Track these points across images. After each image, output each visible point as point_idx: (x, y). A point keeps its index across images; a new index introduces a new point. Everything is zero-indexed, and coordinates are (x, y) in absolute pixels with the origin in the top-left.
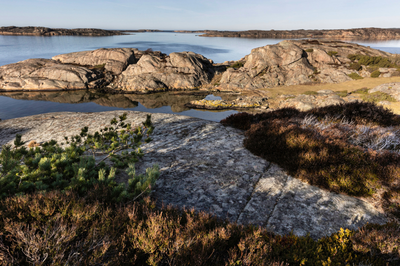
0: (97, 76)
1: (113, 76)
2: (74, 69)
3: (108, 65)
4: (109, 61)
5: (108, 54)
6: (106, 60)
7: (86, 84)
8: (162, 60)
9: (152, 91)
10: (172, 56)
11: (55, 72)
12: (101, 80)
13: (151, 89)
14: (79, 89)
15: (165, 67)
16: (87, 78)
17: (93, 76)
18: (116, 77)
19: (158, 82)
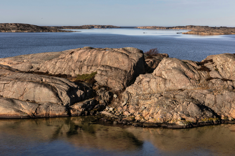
0: (85, 93)
1: (111, 94)
2: (47, 80)
3: (101, 75)
4: (102, 69)
5: (100, 56)
6: (96, 65)
7: (68, 108)
8: (199, 67)
9: (194, 123)
10: (218, 60)
11: (15, 86)
12: (91, 100)
13: (191, 120)
14: (55, 117)
15: (209, 79)
16: (69, 96)
17: (79, 93)
18: (115, 96)
19: (202, 107)
